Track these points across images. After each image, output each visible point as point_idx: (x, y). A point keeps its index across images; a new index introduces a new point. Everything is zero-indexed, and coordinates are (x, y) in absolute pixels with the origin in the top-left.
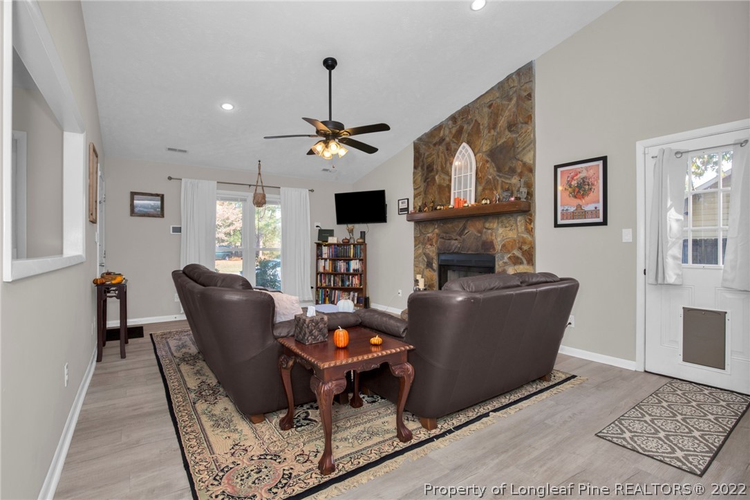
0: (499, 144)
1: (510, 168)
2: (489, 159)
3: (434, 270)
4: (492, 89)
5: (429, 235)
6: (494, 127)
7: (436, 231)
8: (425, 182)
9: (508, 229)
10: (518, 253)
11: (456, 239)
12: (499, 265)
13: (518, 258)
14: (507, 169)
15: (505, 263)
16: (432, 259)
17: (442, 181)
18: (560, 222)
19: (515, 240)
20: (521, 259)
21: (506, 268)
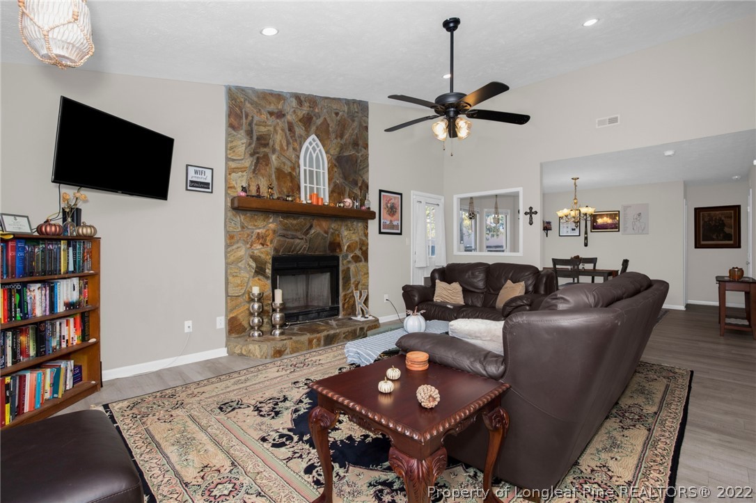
0: (345, 154)
1: (353, 179)
2: (337, 164)
3: (267, 278)
4: (339, 99)
5: (258, 231)
6: (342, 137)
7: (272, 226)
8: (252, 155)
9: (352, 232)
10: (358, 253)
11: (302, 239)
12: (343, 264)
13: (358, 257)
14: (351, 180)
15: (349, 262)
16: (266, 263)
17: (282, 166)
18: (382, 231)
19: (357, 242)
20: (361, 258)
21: (349, 265)
